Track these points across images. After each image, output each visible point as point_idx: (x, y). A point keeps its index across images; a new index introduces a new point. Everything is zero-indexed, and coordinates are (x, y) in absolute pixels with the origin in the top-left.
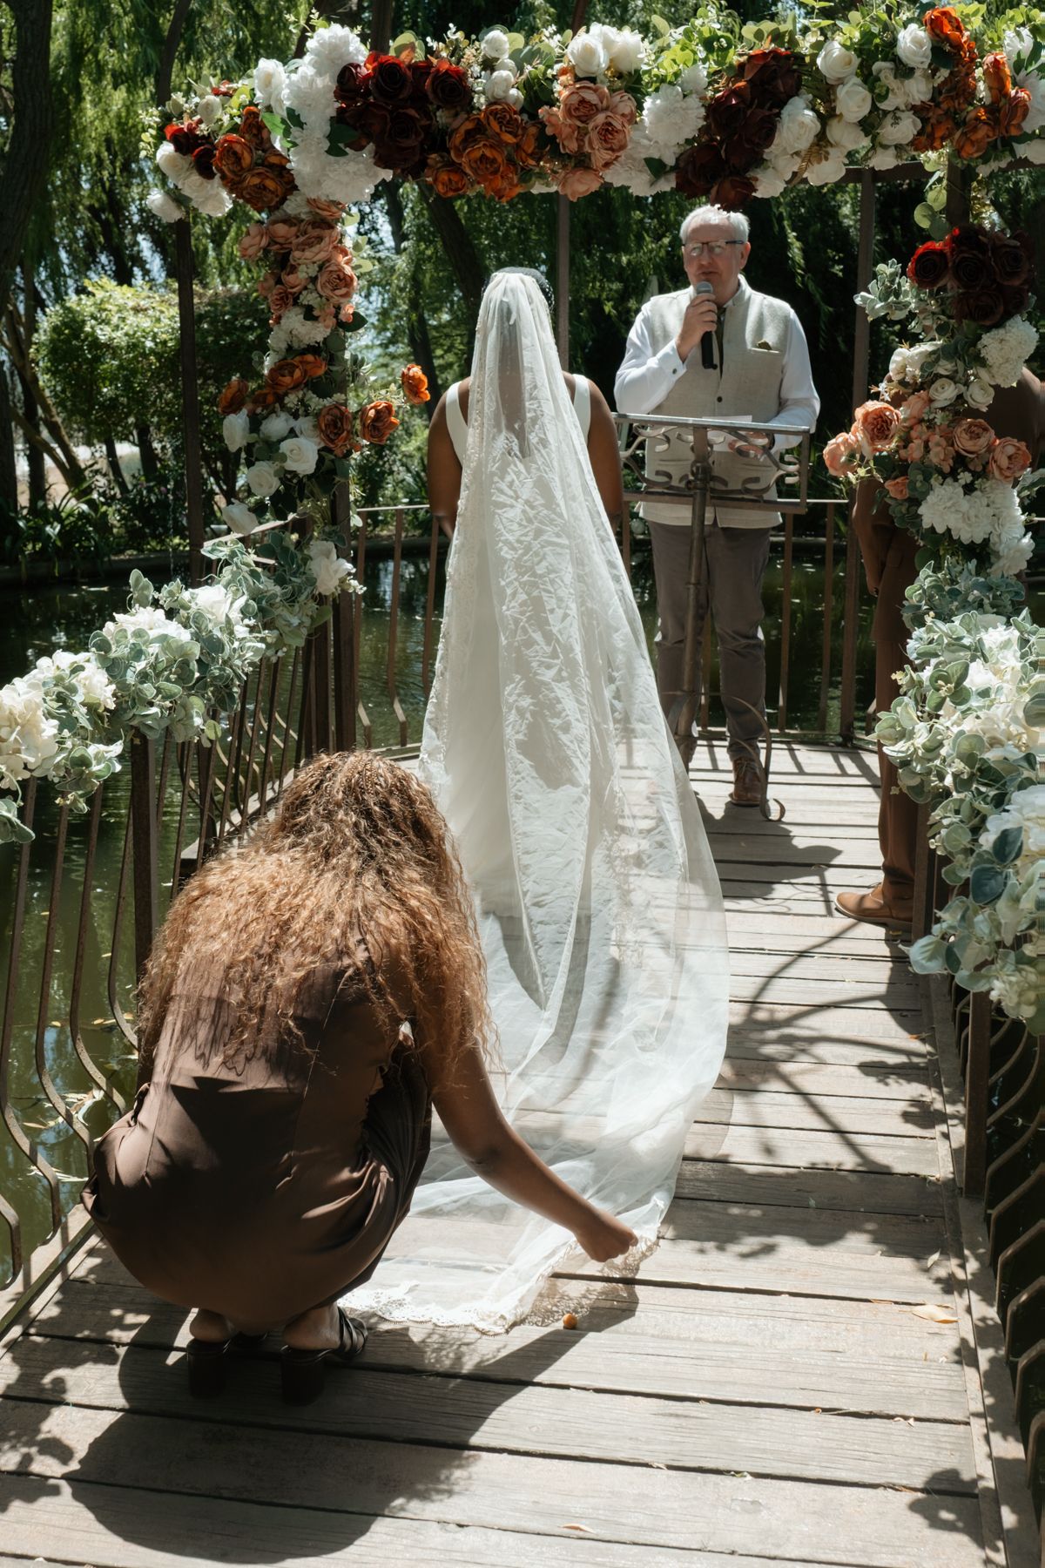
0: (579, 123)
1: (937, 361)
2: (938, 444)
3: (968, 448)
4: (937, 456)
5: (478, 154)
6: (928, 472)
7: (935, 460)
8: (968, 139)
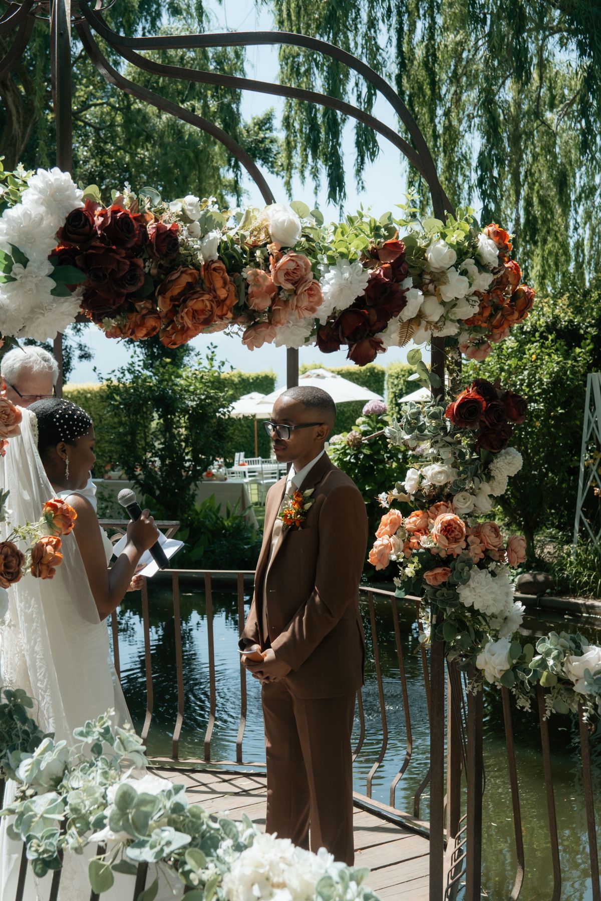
0: (289, 286)
1: (465, 479)
2: (473, 543)
3: (495, 544)
4: (476, 552)
5: (199, 306)
6: (469, 563)
7: (471, 554)
8: (506, 319)
